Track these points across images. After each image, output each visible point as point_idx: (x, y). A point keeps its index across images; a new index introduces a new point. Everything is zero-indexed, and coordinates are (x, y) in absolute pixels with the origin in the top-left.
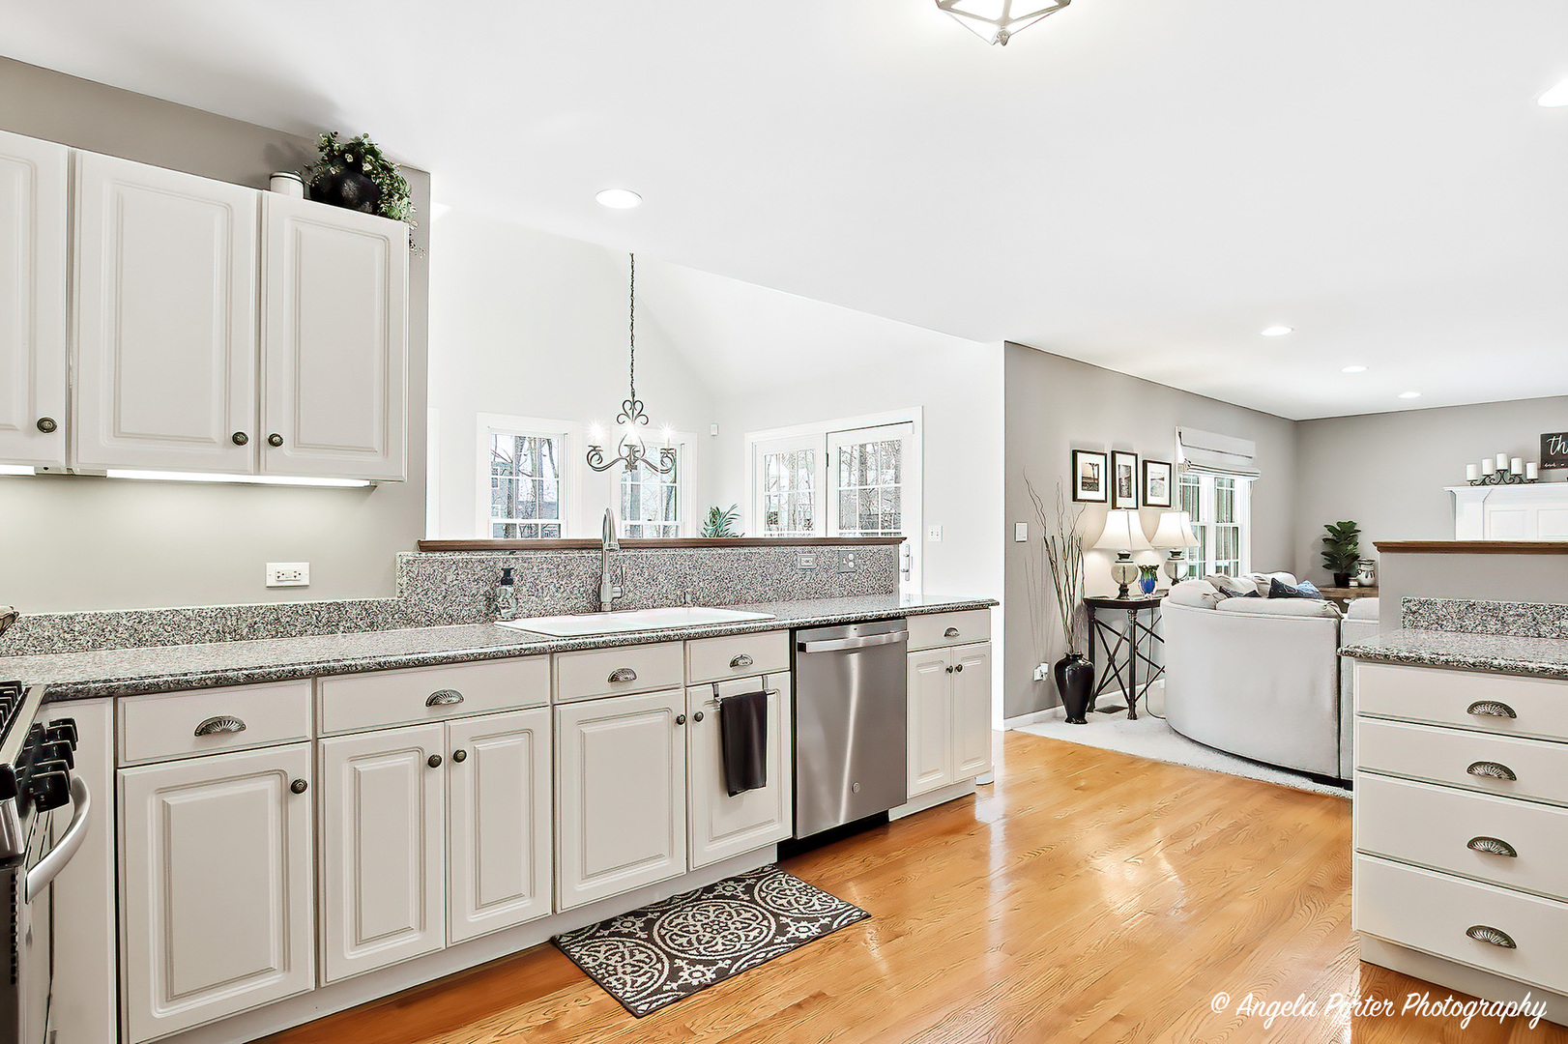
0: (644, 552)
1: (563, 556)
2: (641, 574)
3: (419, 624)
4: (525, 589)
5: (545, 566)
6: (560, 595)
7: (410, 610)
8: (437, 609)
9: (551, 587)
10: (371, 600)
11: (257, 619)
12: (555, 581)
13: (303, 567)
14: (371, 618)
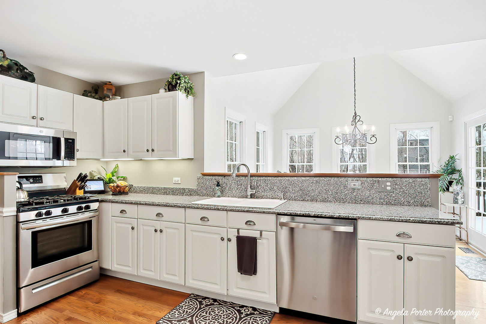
0: (269, 178)
1: (239, 178)
2: (267, 186)
3: (200, 196)
4: (227, 188)
5: (233, 181)
6: (238, 191)
7: (198, 192)
8: (205, 192)
9: (235, 188)
10: (190, 188)
11: (170, 190)
12: (236, 186)
13: (179, 179)
14: (190, 193)
